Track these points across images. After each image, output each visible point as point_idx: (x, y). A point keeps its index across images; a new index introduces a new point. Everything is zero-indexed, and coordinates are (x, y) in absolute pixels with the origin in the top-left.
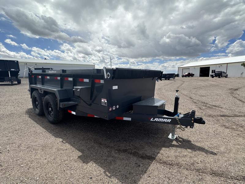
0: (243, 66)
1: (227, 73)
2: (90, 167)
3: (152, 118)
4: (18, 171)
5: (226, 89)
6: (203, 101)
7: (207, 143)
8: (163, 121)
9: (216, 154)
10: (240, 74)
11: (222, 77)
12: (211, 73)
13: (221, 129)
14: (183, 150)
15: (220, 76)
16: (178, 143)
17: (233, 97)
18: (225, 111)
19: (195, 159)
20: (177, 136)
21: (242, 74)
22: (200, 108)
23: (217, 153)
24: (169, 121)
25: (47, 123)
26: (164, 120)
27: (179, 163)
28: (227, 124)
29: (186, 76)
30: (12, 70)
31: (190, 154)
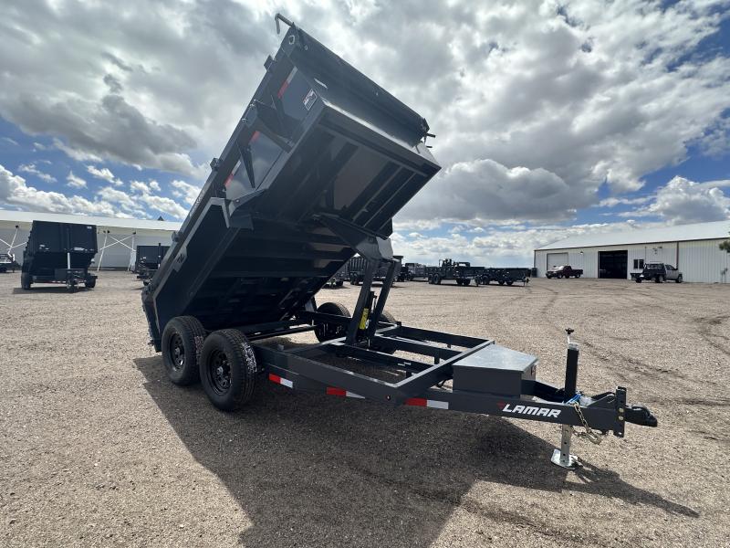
0: (724, 252)
1: (680, 271)
2: (358, 536)
3: (508, 406)
4: (176, 540)
5: (683, 319)
6: (626, 355)
7: (663, 482)
8: (538, 414)
9: (694, 515)
10: (719, 275)
11: (665, 279)
12: (631, 269)
13: (694, 442)
14: (601, 499)
15: (661, 279)
16: (583, 479)
17: (712, 344)
18: (696, 387)
19: (639, 526)
20: (576, 458)
21: (724, 273)
22: (622, 376)
23: (697, 511)
24: (556, 413)
25: (207, 409)
26: (541, 412)
27: (596, 536)
28: (709, 428)
29: (558, 275)
30: (76, 249)
31: (621, 512)
